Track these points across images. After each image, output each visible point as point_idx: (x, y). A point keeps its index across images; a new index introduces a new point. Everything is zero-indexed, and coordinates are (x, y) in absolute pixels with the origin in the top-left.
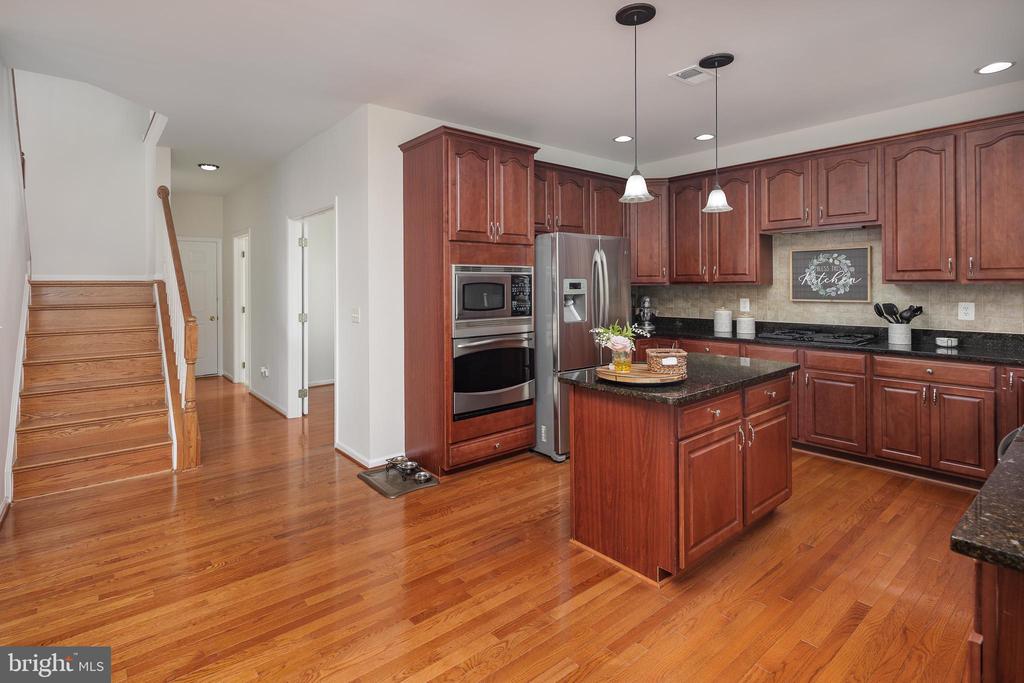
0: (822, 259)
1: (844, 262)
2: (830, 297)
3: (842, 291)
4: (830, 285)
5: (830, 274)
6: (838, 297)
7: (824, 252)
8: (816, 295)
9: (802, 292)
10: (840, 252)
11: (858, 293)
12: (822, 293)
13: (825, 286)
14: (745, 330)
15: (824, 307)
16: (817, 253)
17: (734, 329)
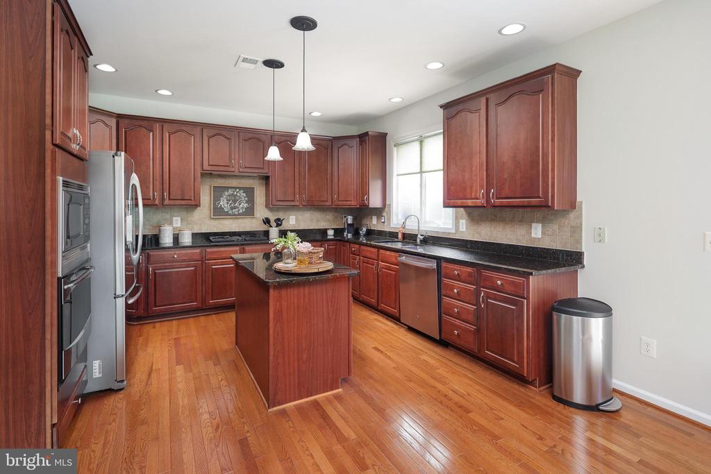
0: (230, 192)
1: (242, 194)
2: (235, 215)
3: (241, 211)
4: (235, 208)
5: (235, 201)
6: (239, 214)
7: (232, 188)
8: (227, 214)
9: (218, 212)
10: (240, 188)
12: (230, 212)
13: (232, 208)
14: (186, 240)
15: (230, 221)
16: (228, 188)
17: (176, 238)
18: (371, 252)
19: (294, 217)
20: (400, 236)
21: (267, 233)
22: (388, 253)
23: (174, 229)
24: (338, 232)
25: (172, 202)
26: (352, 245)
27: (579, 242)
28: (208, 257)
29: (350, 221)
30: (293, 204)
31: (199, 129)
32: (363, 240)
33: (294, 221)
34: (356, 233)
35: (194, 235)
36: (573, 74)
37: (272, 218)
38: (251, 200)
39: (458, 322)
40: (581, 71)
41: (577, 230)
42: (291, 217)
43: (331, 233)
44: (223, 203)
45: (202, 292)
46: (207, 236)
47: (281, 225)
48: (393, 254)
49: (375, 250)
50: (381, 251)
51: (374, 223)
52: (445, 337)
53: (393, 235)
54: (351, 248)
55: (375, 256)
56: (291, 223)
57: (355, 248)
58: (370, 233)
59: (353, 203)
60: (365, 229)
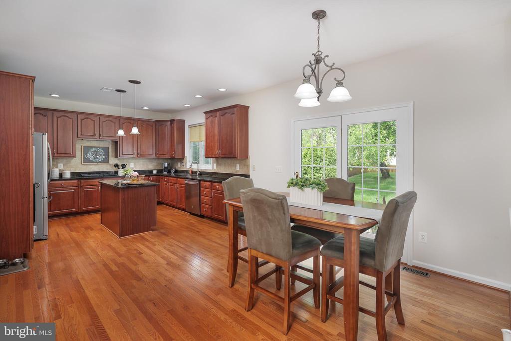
0: (94, 149)
1: (101, 151)
2: (96, 162)
3: (100, 160)
4: (97, 158)
5: (97, 155)
6: (99, 162)
7: (95, 147)
8: (92, 162)
9: (86, 161)
10: (100, 147)
11: (106, 161)
12: (94, 161)
13: (95, 159)
14: (68, 175)
15: (94, 166)
16: (92, 147)
17: (61, 175)
18: (174, 180)
19: (133, 163)
20: (190, 172)
21: (116, 172)
22: (181, 179)
23: (60, 170)
24: (158, 171)
25: (59, 155)
26: (165, 177)
27: (249, 171)
28: (82, 184)
29: (166, 165)
30: (132, 156)
31: (75, 115)
32: (172, 174)
33: (133, 165)
34: (169, 172)
35: (72, 173)
36: (246, 108)
37: (120, 164)
38: (107, 154)
39: (206, 206)
40: (249, 107)
41: (248, 166)
42: (131, 163)
43: (155, 172)
44: (89, 155)
45: (78, 203)
46: (79, 174)
47: (125, 168)
48: (183, 180)
49: (176, 179)
50: (178, 179)
51: (179, 166)
52: (203, 213)
53: (187, 172)
54: (164, 179)
55: (175, 182)
56: (131, 166)
57: (166, 179)
58: (176, 171)
59: (167, 156)
60: (174, 170)
